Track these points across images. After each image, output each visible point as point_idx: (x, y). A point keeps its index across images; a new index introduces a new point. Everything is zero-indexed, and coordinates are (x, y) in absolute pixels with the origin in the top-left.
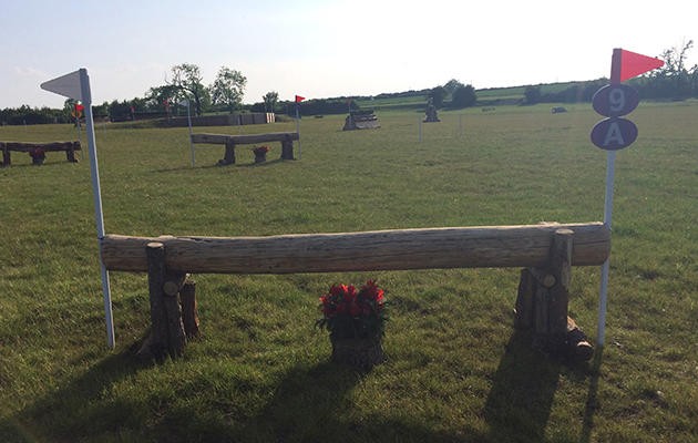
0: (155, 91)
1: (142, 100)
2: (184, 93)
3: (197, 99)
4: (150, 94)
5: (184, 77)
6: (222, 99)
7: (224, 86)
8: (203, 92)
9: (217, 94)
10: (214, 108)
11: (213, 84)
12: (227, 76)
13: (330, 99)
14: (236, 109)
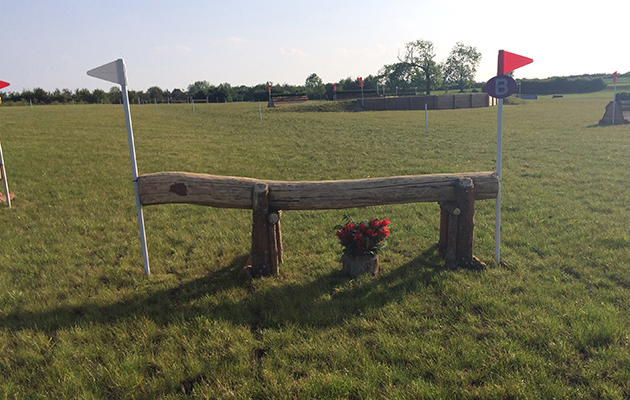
0: (388, 68)
1: (376, 77)
2: (417, 70)
3: (428, 77)
4: (383, 72)
5: (417, 54)
6: (454, 77)
7: (456, 62)
8: (435, 70)
9: (449, 71)
10: (445, 86)
11: (445, 61)
12: (461, 51)
13: (571, 77)
14: (467, 87)
